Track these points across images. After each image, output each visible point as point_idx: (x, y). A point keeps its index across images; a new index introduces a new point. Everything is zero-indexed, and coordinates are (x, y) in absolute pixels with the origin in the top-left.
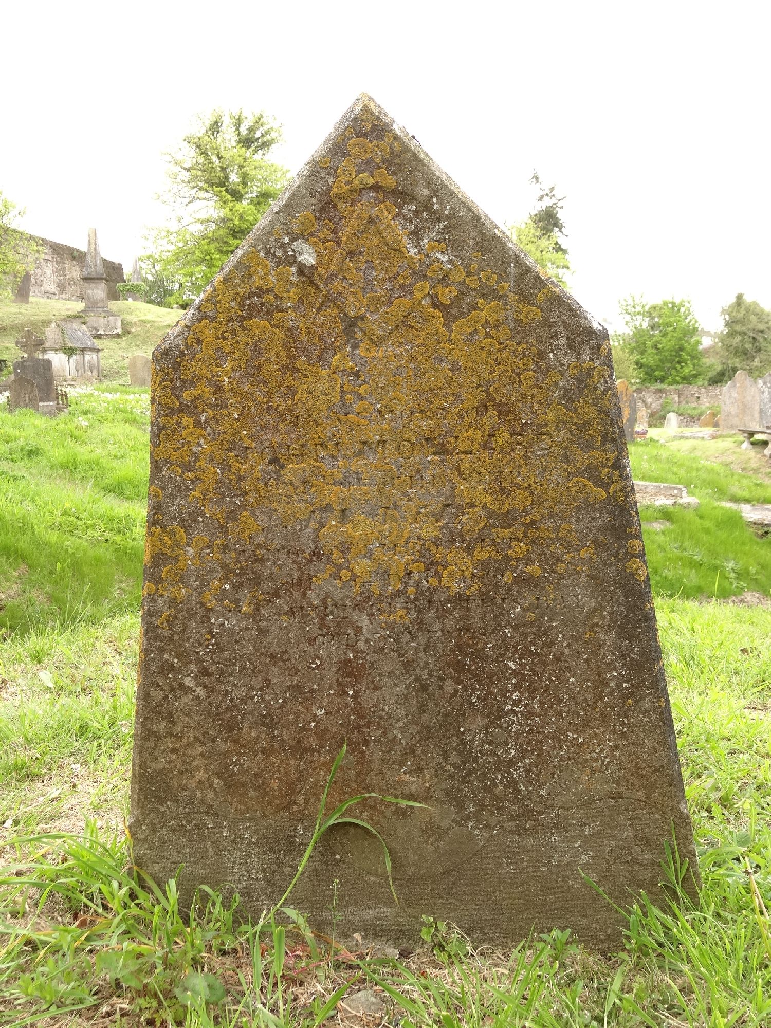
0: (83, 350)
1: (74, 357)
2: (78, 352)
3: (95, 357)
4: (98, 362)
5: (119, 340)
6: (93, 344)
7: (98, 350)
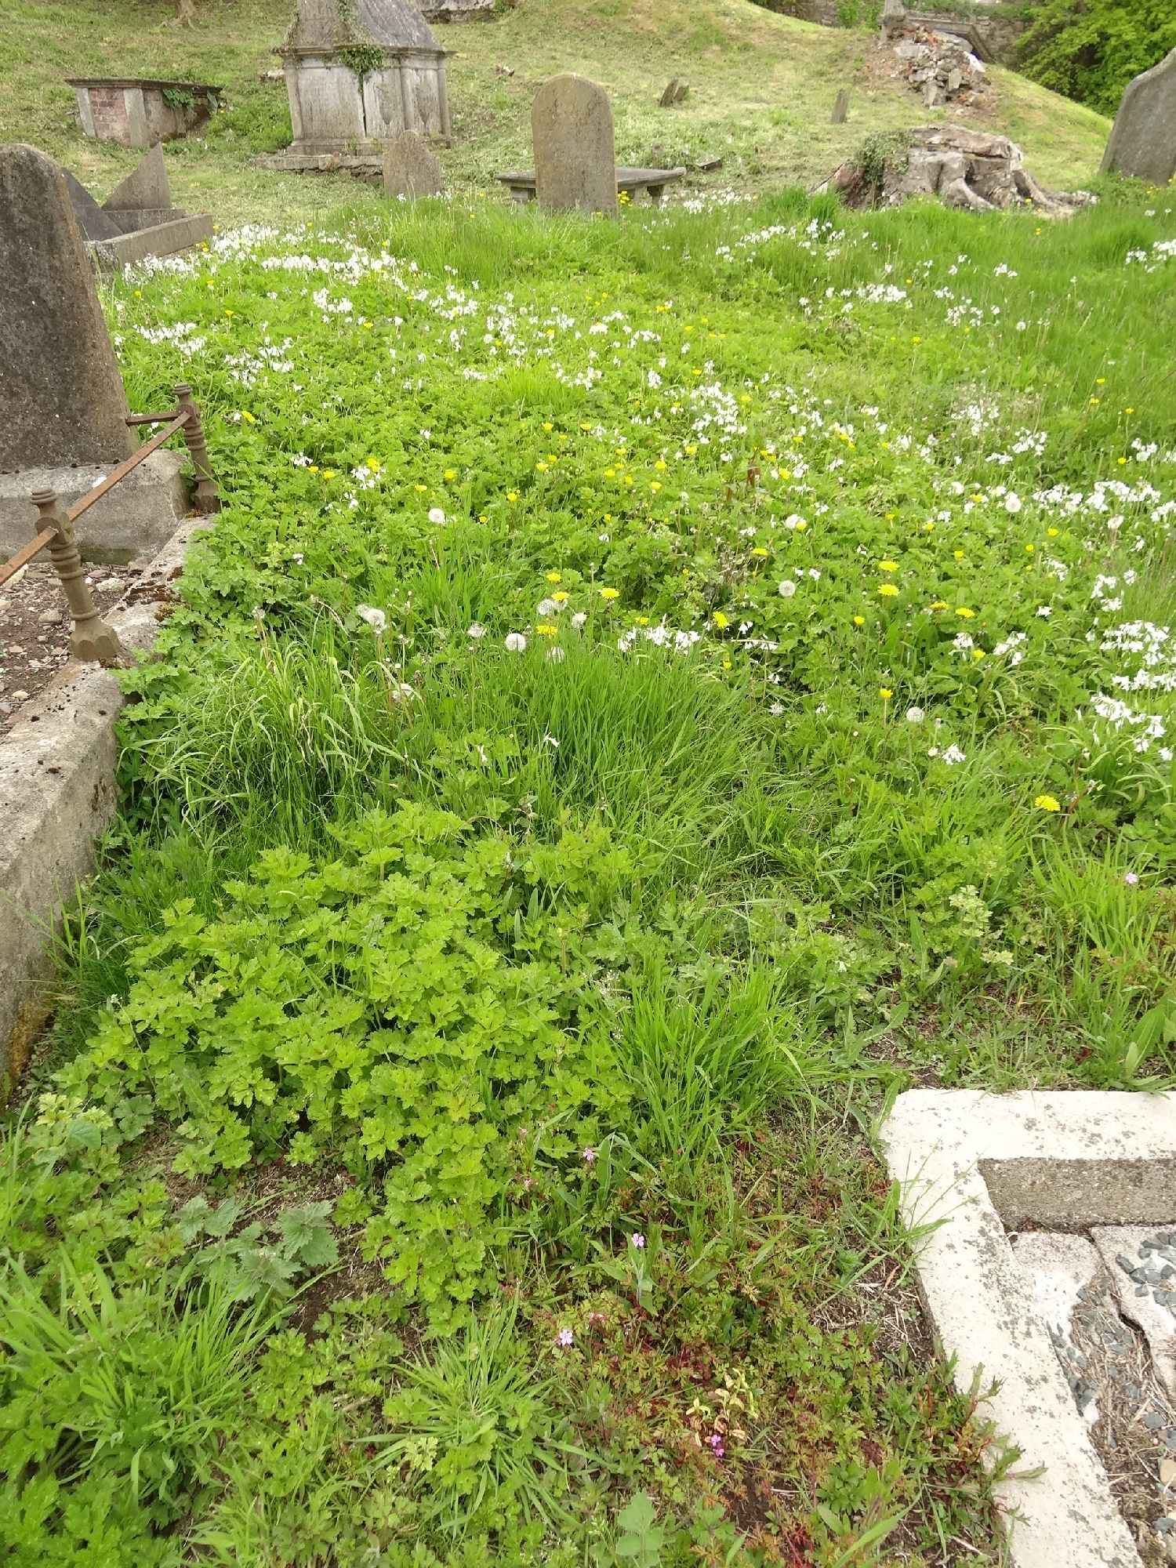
0: (400, 55)
1: (376, 78)
2: (387, 63)
3: (431, 74)
4: (440, 90)
5: (490, 26)
6: (427, 36)
7: (441, 55)
